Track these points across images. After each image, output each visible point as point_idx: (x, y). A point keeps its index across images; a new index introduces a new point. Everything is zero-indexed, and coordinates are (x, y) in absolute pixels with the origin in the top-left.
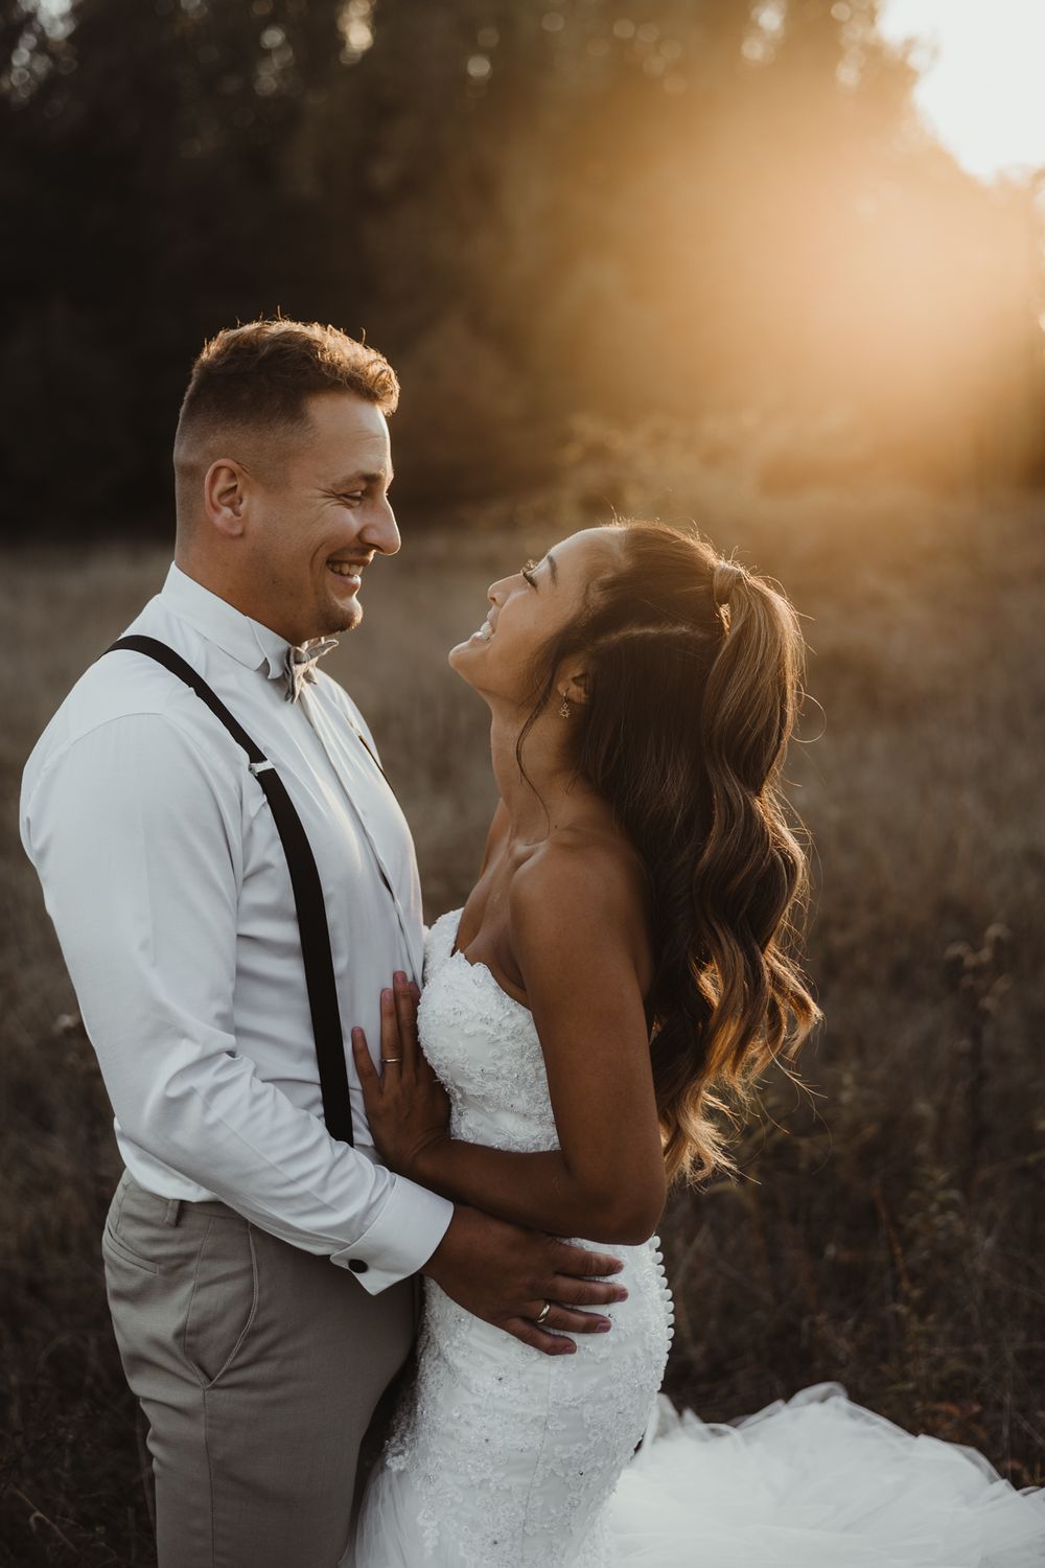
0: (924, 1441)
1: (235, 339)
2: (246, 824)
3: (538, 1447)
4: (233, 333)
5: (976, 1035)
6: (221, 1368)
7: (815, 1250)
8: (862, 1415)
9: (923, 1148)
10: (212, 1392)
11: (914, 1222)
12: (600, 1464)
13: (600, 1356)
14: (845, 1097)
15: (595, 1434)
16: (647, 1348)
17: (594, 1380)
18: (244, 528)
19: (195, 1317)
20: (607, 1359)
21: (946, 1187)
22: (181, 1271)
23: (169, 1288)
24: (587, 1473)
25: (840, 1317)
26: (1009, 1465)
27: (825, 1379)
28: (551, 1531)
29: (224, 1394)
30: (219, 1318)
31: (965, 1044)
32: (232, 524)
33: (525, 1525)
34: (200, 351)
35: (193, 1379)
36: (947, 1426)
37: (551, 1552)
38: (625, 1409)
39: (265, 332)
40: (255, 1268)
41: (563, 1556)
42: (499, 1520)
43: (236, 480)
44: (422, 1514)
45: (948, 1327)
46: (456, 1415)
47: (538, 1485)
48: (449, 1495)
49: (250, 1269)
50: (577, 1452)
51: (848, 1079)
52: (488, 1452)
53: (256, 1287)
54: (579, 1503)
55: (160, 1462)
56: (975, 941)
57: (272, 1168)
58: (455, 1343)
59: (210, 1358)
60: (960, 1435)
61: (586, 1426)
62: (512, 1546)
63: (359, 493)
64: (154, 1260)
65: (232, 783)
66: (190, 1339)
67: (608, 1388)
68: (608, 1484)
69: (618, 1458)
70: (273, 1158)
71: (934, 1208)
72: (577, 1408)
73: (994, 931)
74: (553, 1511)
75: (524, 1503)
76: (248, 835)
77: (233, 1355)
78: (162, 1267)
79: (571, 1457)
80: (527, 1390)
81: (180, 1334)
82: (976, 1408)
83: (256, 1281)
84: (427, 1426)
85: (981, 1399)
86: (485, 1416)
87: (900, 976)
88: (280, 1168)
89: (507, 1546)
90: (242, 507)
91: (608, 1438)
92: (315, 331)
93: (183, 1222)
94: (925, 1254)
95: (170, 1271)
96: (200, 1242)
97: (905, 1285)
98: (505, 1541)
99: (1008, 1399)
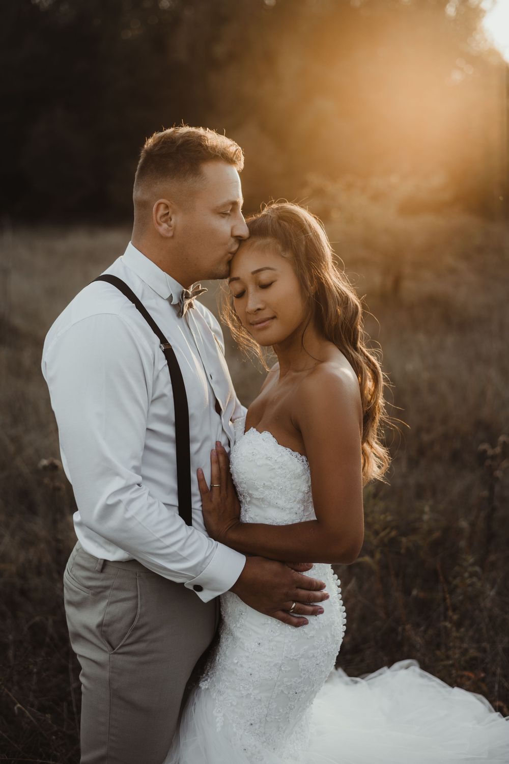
0: (457, 690)
1: (162, 137)
2: (156, 374)
3: (276, 679)
4: (161, 134)
5: (491, 489)
6: (119, 644)
7: (407, 592)
8: (426, 676)
9: (463, 544)
10: (113, 655)
11: (457, 581)
12: (306, 689)
13: (310, 635)
14: (426, 517)
15: (304, 674)
16: (333, 633)
17: (306, 647)
18: (174, 233)
19: (107, 618)
20: (313, 637)
21: (473, 565)
22: (102, 594)
23: (95, 602)
24: (299, 693)
25: (418, 625)
26: (498, 703)
27: (408, 657)
28: (279, 720)
29: (120, 657)
30: (120, 619)
31: (485, 493)
32: (168, 231)
33: (266, 716)
34: (144, 144)
35: (105, 649)
36: (468, 683)
37: (278, 730)
38: (320, 663)
39: (177, 133)
40: (139, 596)
41: (284, 733)
42: (254, 714)
43: (168, 209)
44: (215, 709)
45: (471, 633)
46: (236, 661)
47: (274, 697)
48: (230, 701)
49: (137, 597)
50: (295, 682)
51: (427, 509)
52: (251, 681)
53: (139, 606)
54: (294, 707)
55: (85, 687)
56: (493, 444)
57: (158, 540)
58: (238, 625)
59: (113, 639)
60: (474, 688)
61: (300, 670)
62: (260, 726)
63: (229, 212)
64: (89, 587)
65: (150, 353)
66: (104, 629)
67: (312, 652)
68: (309, 700)
69: (315, 687)
70: (158, 535)
71: (466, 575)
72: (296, 660)
73: (502, 438)
74: (281, 710)
75: (267, 706)
76: (156, 379)
77: (125, 638)
78: (92, 591)
79: (291, 685)
80: (273, 649)
81: (100, 626)
82: (483, 675)
83: (139, 603)
84: (221, 667)
85: (484, 670)
86: (251, 662)
87: (455, 457)
88: (162, 539)
89: (257, 726)
90: (172, 222)
91: (310, 677)
92: (201, 131)
93: (105, 570)
94: (461, 598)
95: (96, 594)
96: (113, 581)
97: (450, 613)
98: (256, 724)
99: (499, 671)
